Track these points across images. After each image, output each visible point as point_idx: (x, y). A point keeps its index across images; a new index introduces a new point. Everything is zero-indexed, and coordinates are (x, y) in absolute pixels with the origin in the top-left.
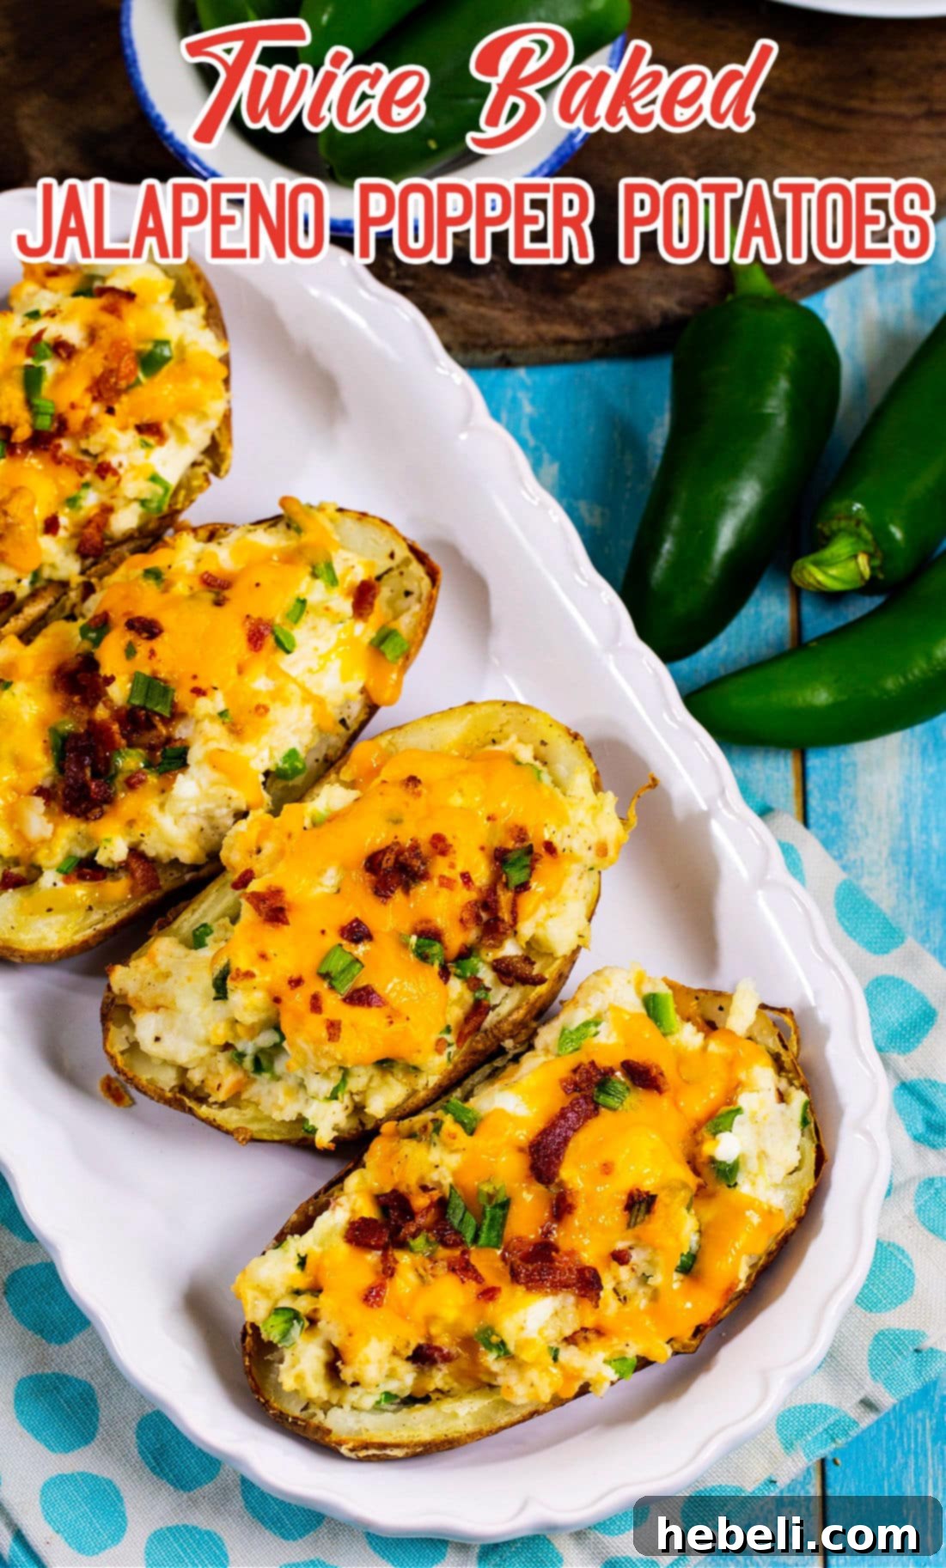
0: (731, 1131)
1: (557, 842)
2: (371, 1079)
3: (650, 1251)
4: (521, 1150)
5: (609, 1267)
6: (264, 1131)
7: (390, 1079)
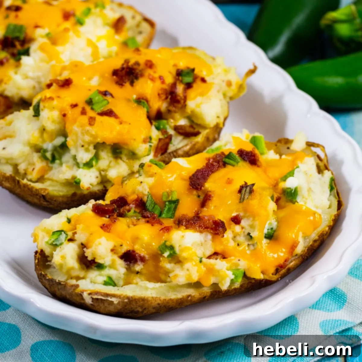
0: (293, 176)
1: (207, 78)
2: (110, 162)
3: (251, 219)
4: (185, 180)
5: (230, 224)
6: (55, 190)
7: (120, 161)
